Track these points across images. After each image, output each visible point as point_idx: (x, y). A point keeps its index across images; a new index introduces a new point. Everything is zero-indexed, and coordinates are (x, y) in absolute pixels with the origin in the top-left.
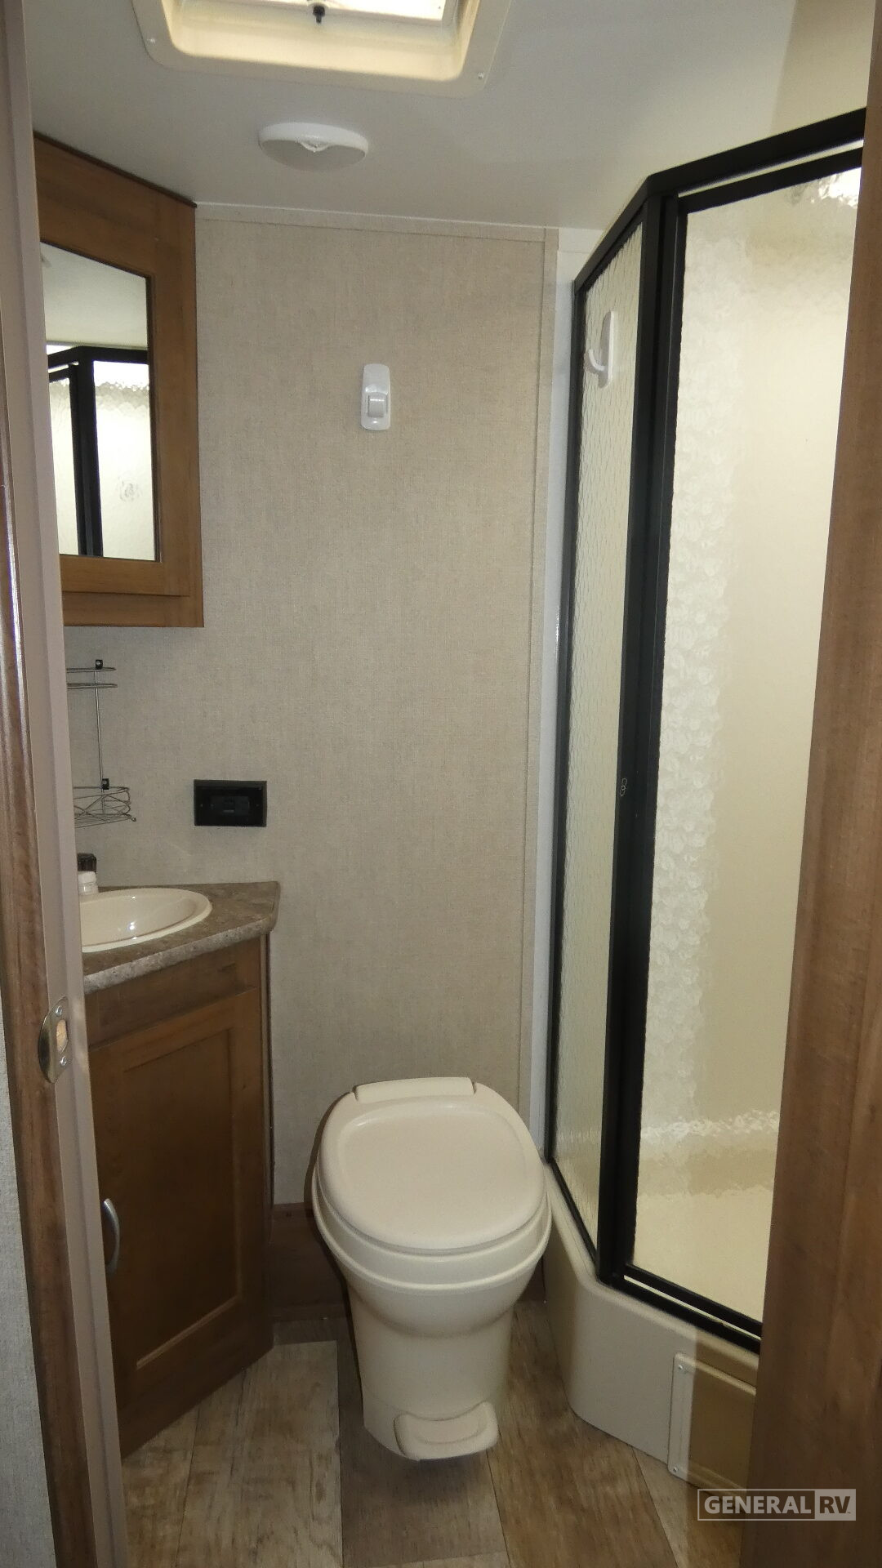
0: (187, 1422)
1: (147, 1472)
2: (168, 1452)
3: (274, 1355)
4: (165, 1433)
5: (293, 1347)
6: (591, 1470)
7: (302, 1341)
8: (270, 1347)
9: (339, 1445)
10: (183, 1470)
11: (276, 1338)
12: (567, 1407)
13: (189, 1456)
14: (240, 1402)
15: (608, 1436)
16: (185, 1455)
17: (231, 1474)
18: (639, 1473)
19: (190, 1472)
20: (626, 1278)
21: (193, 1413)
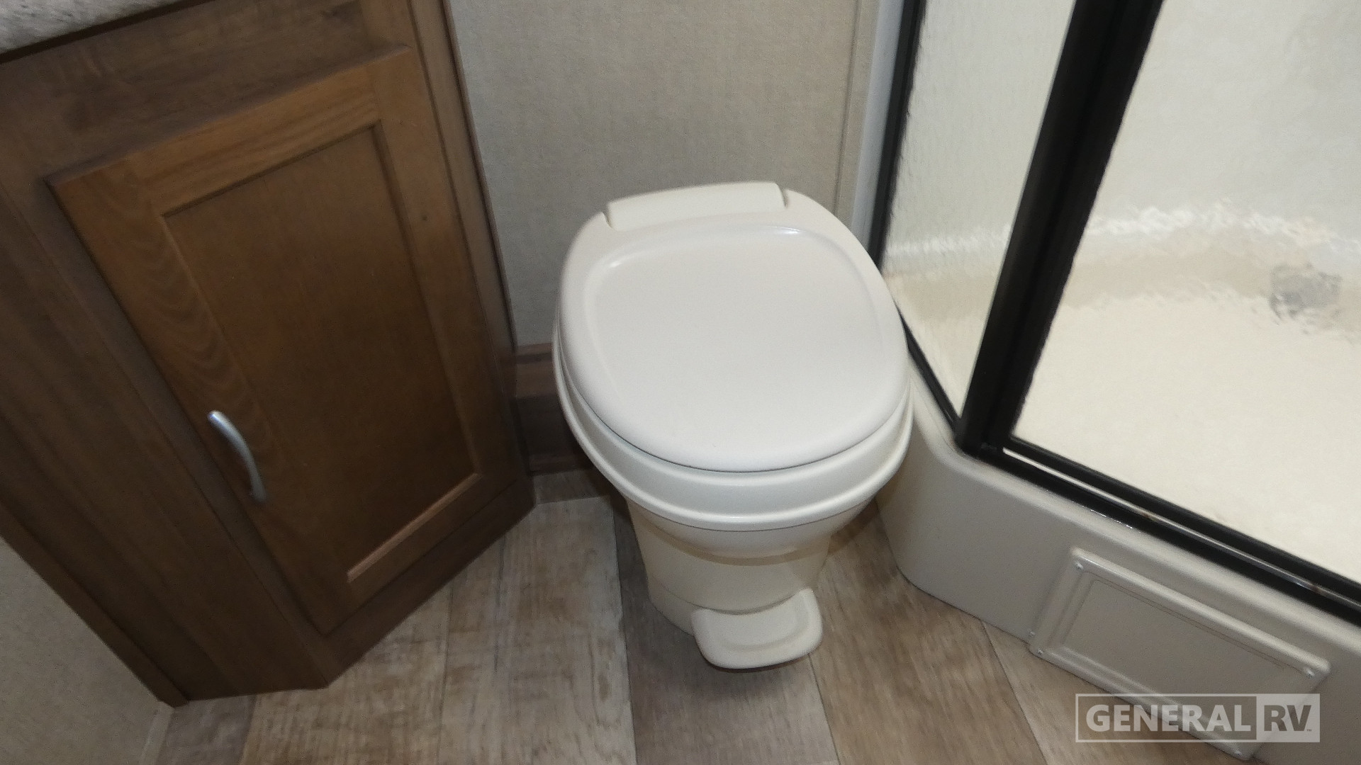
0: (439, 601)
1: (395, 669)
2: (417, 642)
3: (536, 517)
4: (413, 619)
5: (560, 504)
6: (932, 650)
7: (571, 497)
8: (530, 505)
9: (624, 626)
10: (436, 667)
11: (538, 497)
12: (895, 569)
13: (443, 647)
14: (500, 578)
15: (949, 607)
16: (438, 646)
17: (496, 669)
18: (993, 655)
19: (446, 667)
20: (1007, 452)
21: (445, 591)
